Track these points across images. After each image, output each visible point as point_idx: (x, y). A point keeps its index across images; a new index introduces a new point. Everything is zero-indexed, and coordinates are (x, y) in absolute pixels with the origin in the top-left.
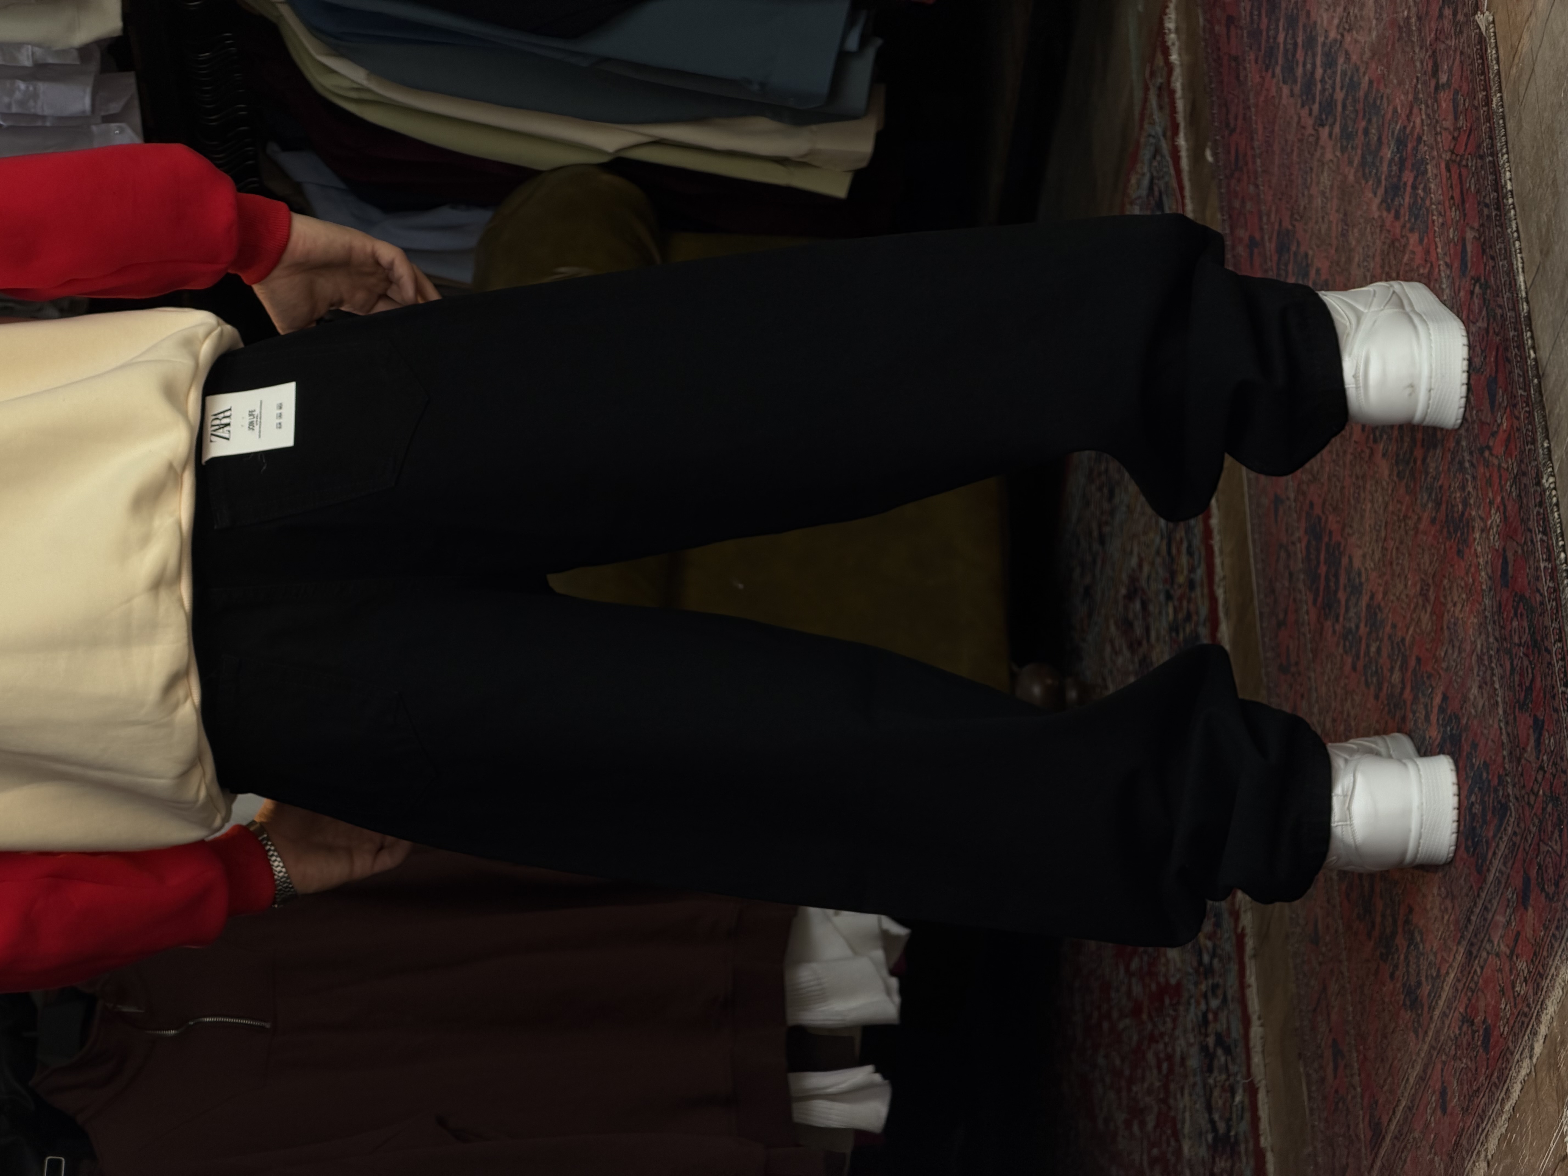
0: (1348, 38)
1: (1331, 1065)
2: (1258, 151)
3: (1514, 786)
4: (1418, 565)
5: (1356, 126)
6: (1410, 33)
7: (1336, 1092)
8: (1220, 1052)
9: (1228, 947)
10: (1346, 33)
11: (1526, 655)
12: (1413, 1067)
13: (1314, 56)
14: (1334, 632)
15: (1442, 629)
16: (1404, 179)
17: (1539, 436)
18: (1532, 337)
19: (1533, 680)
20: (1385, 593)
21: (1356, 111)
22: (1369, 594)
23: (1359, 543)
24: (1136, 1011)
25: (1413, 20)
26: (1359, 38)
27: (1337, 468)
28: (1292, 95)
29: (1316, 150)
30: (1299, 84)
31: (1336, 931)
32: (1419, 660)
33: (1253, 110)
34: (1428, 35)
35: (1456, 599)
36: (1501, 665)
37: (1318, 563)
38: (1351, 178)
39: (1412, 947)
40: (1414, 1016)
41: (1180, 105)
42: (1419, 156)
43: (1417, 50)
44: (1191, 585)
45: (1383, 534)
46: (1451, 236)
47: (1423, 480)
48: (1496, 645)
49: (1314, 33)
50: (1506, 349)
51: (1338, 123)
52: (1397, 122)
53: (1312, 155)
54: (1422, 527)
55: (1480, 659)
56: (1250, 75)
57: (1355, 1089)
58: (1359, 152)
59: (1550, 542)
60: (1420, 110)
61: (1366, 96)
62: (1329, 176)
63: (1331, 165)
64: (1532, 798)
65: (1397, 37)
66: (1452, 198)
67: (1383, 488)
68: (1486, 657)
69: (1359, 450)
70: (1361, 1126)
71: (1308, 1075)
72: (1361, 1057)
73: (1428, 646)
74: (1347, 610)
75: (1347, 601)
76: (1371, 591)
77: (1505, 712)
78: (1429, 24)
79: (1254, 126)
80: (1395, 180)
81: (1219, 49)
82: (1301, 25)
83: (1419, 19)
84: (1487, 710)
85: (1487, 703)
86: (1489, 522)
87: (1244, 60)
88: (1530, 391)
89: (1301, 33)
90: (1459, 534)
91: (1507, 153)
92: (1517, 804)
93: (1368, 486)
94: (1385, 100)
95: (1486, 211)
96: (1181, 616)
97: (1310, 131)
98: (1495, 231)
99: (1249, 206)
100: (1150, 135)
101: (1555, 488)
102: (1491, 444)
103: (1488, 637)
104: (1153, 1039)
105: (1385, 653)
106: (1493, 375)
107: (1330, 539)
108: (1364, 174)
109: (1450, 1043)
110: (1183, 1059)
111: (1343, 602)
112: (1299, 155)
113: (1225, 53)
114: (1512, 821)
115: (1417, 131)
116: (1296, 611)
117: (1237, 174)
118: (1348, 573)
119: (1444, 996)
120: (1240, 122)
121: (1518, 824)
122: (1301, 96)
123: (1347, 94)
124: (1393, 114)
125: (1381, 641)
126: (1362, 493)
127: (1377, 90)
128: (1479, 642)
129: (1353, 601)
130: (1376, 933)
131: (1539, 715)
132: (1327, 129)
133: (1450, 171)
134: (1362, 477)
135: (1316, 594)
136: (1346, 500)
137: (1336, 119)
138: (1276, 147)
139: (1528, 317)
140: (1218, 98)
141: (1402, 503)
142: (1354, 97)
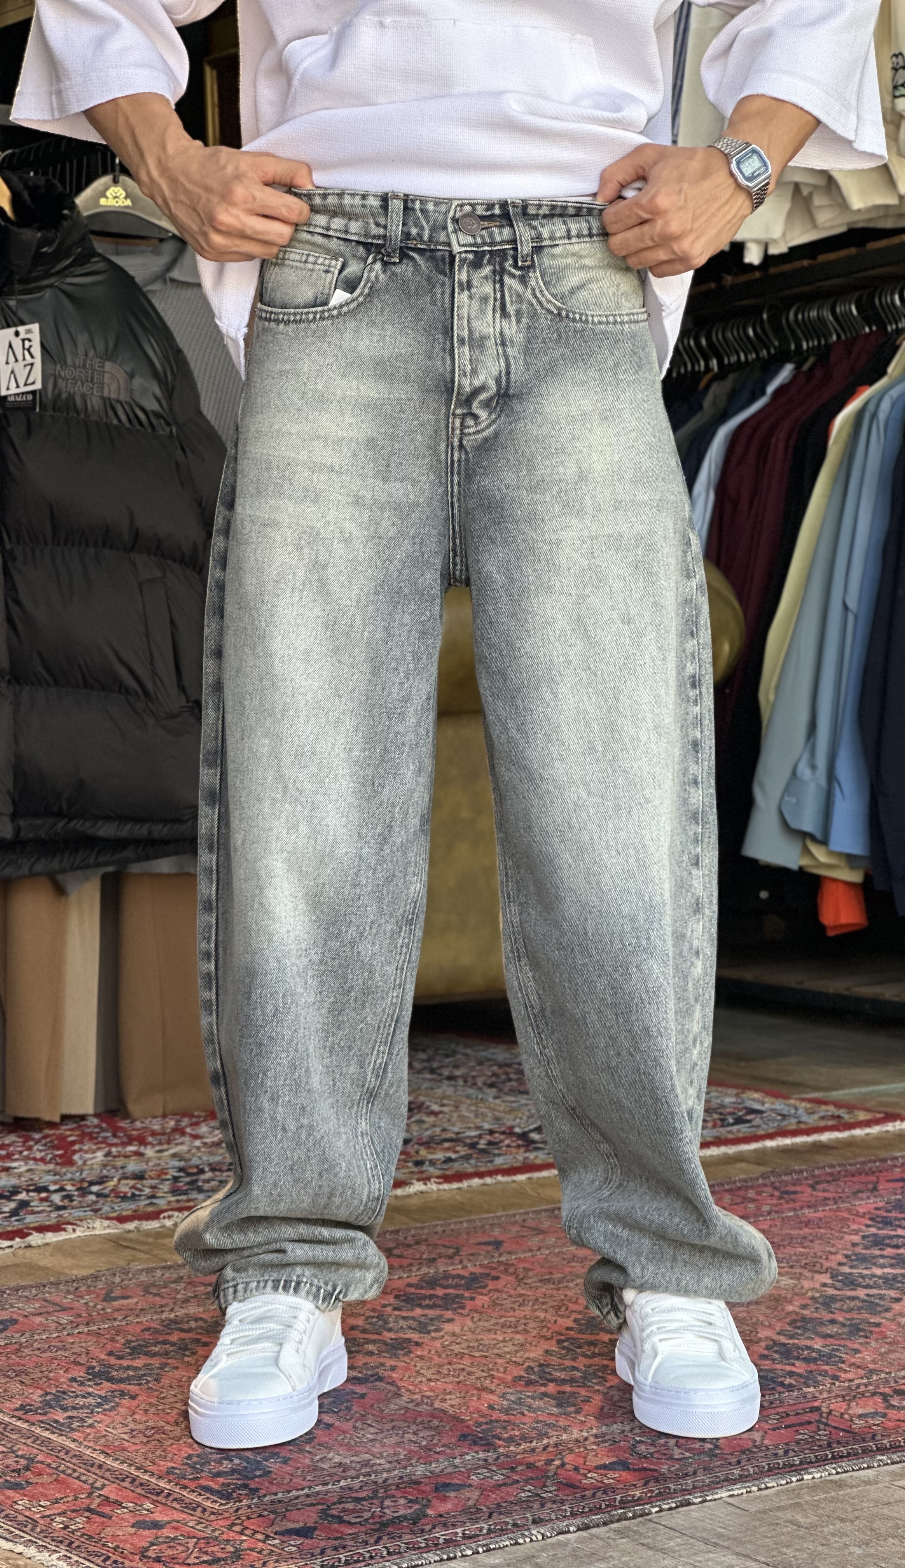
3: (249, 1507)
4: (450, 1393)
5: (836, 1311)
11: (372, 1517)
13: (892, 1266)
14: (384, 1306)
15: (392, 1420)
16: (797, 1363)
17: (578, 1521)
18: (670, 1509)
19: (349, 1523)
20: (421, 1358)
21: (849, 1311)
22: (420, 1341)
23: (466, 1328)
27: (531, 1303)
28: (854, 1245)
29: (809, 1270)
30: (864, 1252)
31: (115, 1319)
32: (363, 1396)
33: (834, 1207)
35: (421, 1434)
36: (361, 1487)
37: (445, 1287)
38: (790, 1308)
39: (99, 1400)
40: (36, 1404)
41: (827, 1136)
42: (820, 1378)
44: (418, 1163)
45: (477, 1354)
47: (528, 1394)
48: (380, 1481)
50: (657, 1481)
51: (836, 1292)
52: (846, 1353)
53: (804, 1267)
54: (484, 1395)
55: (366, 1464)
56: (864, 1202)
58: (814, 1315)
59: (481, 1538)
60: (862, 1378)
61: (864, 1321)
62: (789, 1285)
63: (798, 1287)
64: (238, 1528)
66: (788, 1415)
67: (517, 1352)
68: (368, 1469)
69: (549, 1325)
73: (376, 1406)
74: (404, 1318)
75: (413, 1319)
76: (423, 1343)
77: (318, 1493)
79: (820, 1209)
80: (795, 1354)
81: (880, 1172)
84: (319, 1473)
85: (325, 1472)
86: (494, 1468)
87: (875, 1197)
88: (621, 1509)
90: (480, 1435)
91: (837, 1473)
92: (231, 1511)
93: (518, 1336)
94: (864, 1340)
95: (781, 1452)
97: (826, 1264)
98: (764, 1464)
100: (796, 1109)
101: (532, 1540)
102: (567, 1466)
103: (388, 1471)
105: (367, 1359)
106: (631, 1466)
107: (467, 1299)
108: (795, 1321)
109: (10, 1445)
110: (7, 1170)
111: (411, 1314)
112: (802, 1254)
113: (878, 1178)
114: (216, 1506)
115: (843, 1375)
116: (401, 1267)
117: (777, 1193)
118: (439, 1318)
119: (53, 1437)
120: (821, 1194)
121: (213, 1513)
122: (856, 1255)
123: (864, 1301)
124: (853, 1350)
125: (379, 1355)
126: (509, 1330)
127: (871, 1332)
128: (382, 1461)
129: (414, 1324)
130: (113, 1361)
131: (317, 1533)
132: (829, 1281)
133: (811, 1411)
134: (525, 1330)
135: (417, 1286)
136: (503, 1313)
137: (839, 1290)
138: (806, 1230)
139: (689, 1503)
140: (839, 1173)
141: (504, 1372)
142: (862, 1308)
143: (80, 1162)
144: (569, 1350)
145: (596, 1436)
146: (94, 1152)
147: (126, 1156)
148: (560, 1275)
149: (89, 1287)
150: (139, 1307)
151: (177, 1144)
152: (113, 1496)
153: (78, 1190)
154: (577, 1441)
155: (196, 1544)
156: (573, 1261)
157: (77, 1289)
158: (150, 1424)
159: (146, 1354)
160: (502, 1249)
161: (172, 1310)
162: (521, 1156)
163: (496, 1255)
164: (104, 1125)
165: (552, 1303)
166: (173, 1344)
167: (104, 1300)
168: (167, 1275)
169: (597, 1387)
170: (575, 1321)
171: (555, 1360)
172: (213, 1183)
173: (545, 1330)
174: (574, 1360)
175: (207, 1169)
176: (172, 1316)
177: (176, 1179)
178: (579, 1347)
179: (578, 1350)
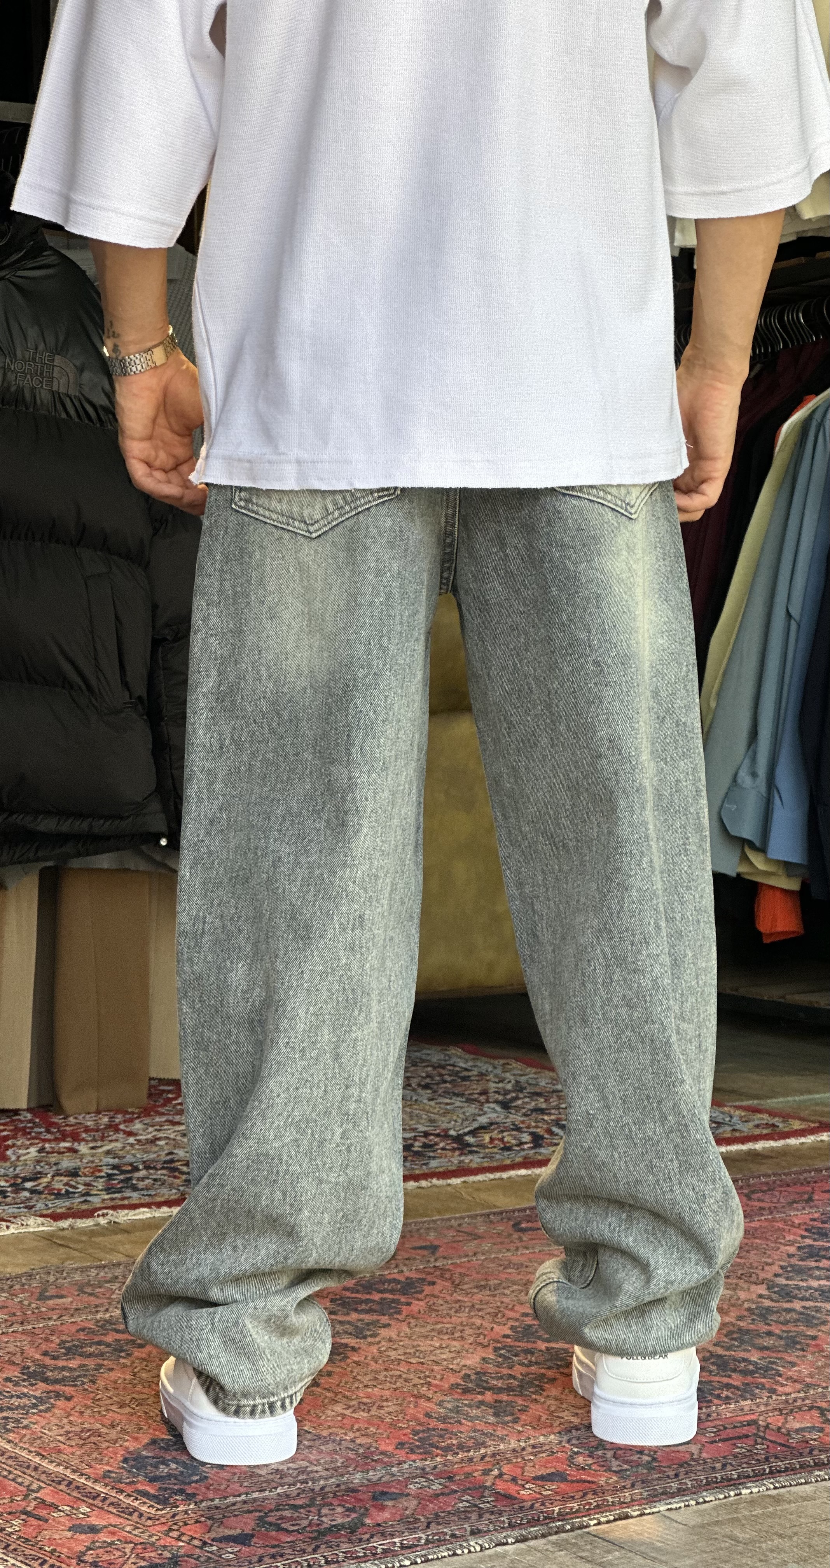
3: (186, 1512)
4: (387, 1400)
5: (773, 1323)
11: (310, 1525)
15: (329, 1427)
16: (734, 1375)
17: (516, 1533)
19: (287, 1531)
20: (357, 1363)
21: (786, 1323)
22: (357, 1346)
23: (402, 1334)
27: (467, 1309)
28: (790, 1256)
29: (746, 1281)
30: (800, 1263)
31: (50, 1319)
33: (770, 1217)
35: (358, 1441)
36: (298, 1495)
37: (381, 1292)
39: (34, 1401)
41: (762, 1145)
42: (757, 1391)
47: (465, 1402)
48: (317, 1488)
50: (595, 1493)
51: (772, 1304)
52: (783, 1366)
53: (740, 1278)
54: (423, 1403)
55: (303, 1471)
56: (799, 1213)
58: (751, 1327)
59: (418, 1548)
60: (799, 1392)
61: (801, 1333)
64: (175, 1534)
66: (725, 1428)
67: (453, 1359)
68: (305, 1477)
69: (486, 1332)
75: (349, 1323)
76: (359, 1348)
77: (255, 1500)
79: (757, 1219)
80: (732, 1366)
81: (815, 1182)
84: (256, 1479)
85: (263, 1479)
86: (432, 1478)
87: (811, 1207)
88: (559, 1521)
90: (417, 1443)
91: (775, 1488)
92: (168, 1516)
93: (454, 1343)
94: (801, 1353)
95: (718, 1466)
97: (762, 1275)
98: (702, 1477)
100: (731, 1117)
101: (470, 1552)
102: (505, 1477)
103: (326, 1479)
106: (569, 1478)
107: (403, 1304)
108: (732, 1332)
111: (347, 1318)
113: (813, 1188)
114: (153, 1511)
115: (780, 1389)
118: (375, 1323)
120: (757, 1203)
121: (150, 1518)
122: (792, 1266)
123: (801, 1313)
124: (790, 1363)
126: (446, 1337)
127: (808, 1345)
128: (319, 1468)
129: (351, 1329)
130: (48, 1361)
131: (254, 1540)
132: (765, 1293)
133: (749, 1425)
134: (461, 1337)
135: (353, 1290)
136: (440, 1319)
137: (775, 1301)
139: (627, 1517)
140: (774, 1182)
141: (441, 1379)
142: (798, 1320)
143: (13, 1158)
144: (505, 1358)
145: (534, 1447)
146: (28, 1148)
147: (59, 1153)
148: (497, 1282)
149: (23, 1285)
150: (74, 1306)
151: (111, 1141)
152: (49, 1499)
153: (11, 1186)
154: (514, 1450)
155: (133, 1549)
156: (508, 1266)
157: (11, 1287)
158: (86, 1426)
159: (81, 1355)
160: (437, 1255)
161: (107, 1310)
162: (455, 1160)
163: (432, 1260)
164: (37, 1120)
165: (489, 1310)
166: (108, 1345)
167: (39, 1299)
168: (102, 1274)
169: (534, 1397)
170: (512, 1328)
171: (491, 1368)
172: (147, 1181)
173: (482, 1337)
174: (511, 1368)
175: (141, 1167)
176: (107, 1316)
177: (110, 1176)
178: (516, 1356)
179: (515, 1358)
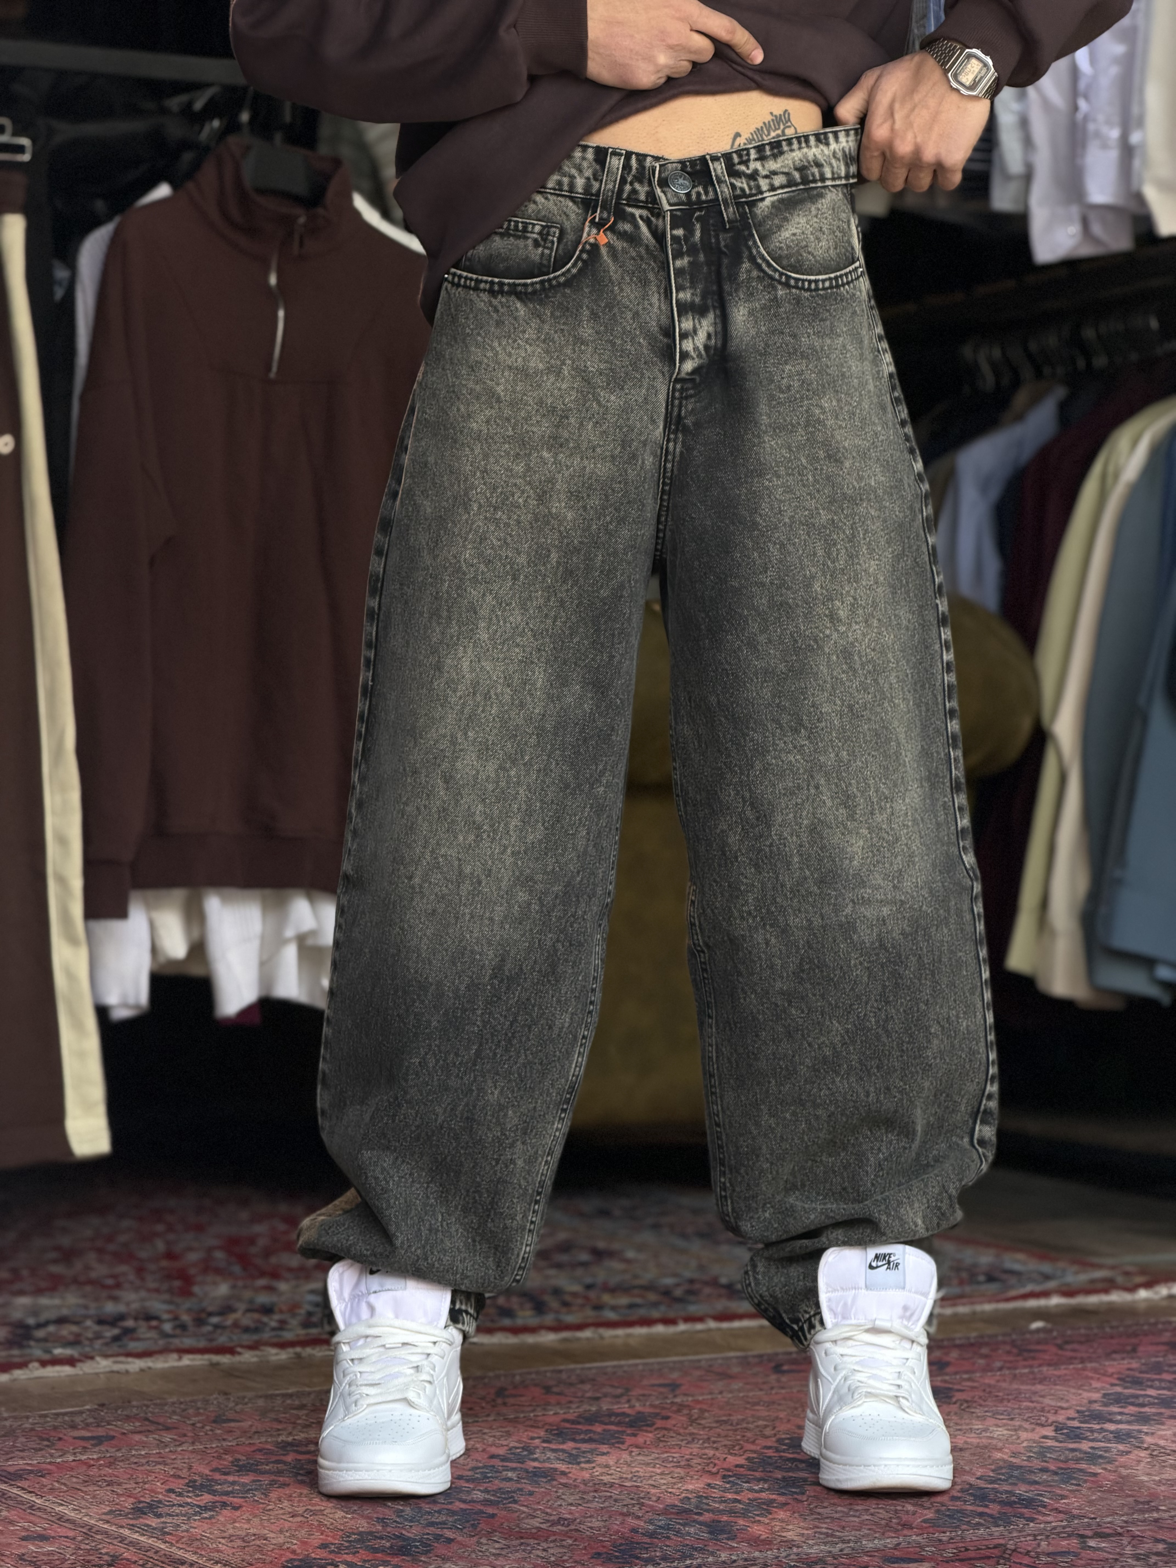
0: (1143, 1454)
1: (89, 1434)
2: (1036, 1370)
4: (590, 1517)
5: (1051, 1460)
6: (1142, 1511)
7: (60, 1439)
8: (116, 1331)
9: (222, 1339)
10: (1149, 1452)
12: (75, 1510)
13: (1129, 1423)
14: (533, 1438)
15: (522, 1538)
16: (991, 1505)
20: (565, 1485)
21: (1066, 1462)
22: (567, 1471)
23: (621, 1461)
24: (170, 1256)
25: (1155, 1515)
26: (1142, 1464)
27: (701, 1442)
28: (1091, 1402)
29: (1032, 1423)
30: (1101, 1408)
31: (224, 1440)
32: (493, 1516)
33: (1080, 1366)
34: (1139, 1528)
35: (551, 1551)
37: (606, 1424)
38: (999, 1455)
39: (197, 1509)
40: (127, 1511)
41: (1093, 1300)
42: (1014, 1519)
43: (1124, 1518)
44: (598, 1307)
45: (627, 1484)
46: (927, 1549)
47: (678, 1521)
49: (1152, 1422)
51: (1057, 1444)
52: (1051, 1499)
53: (1027, 1420)
54: (630, 1520)
56: (1115, 1363)
57: (60, 1456)
58: (1025, 1463)
60: (1062, 1521)
61: (1081, 1470)
62: (1003, 1435)
63: (1014, 1437)
65: (1139, 1499)
66: (967, 1550)
67: (675, 1484)
69: (716, 1461)
70: (21, 1462)
71: (81, 1413)
72: (92, 1462)
73: (505, 1524)
74: (554, 1451)
75: (563, 1451)
76: (570, 1473)
78: (1149, 1530)
79: (1063, 1367)
80: (992, 1496)
81: (1146, 1335)
82: (1163, 1410)
83: (1156, 1520)
87: (1132, 1358)
89: (1153, 1410)
90: (617, 1554)
93: (679, 1470)
94: (1075, 1488)
96: (568, 1298)
97: (1052, 1418)
99: (982, 1362)
100: (1064, 1271)
104: (140, 1271)
105: (504, 1485)
107: (628, 1435)
108: (1001, 1468)
109: (93, 1544)
110: (115, 1299)
111: (561, 1447)
112: (1028, 1408)
113: (1141, 1340)
115: (1040, 1518)
116: (558, 1404)
117: (1015, 1351)
118: (592, 1451)
119: (142, 1539)
120: (1069, 1354)
122: (1089, 1410)
123: (1086, 1453)
124: (1061, 1496)
125: (518, 1482)
126: (672, 1464)
127: (1086, 1481)
129: (562, 1456)
132: (1052, 1434)
133: (995, 1548)
135: (573, 1422)
136: (667, 1450)
137: (1061, 1442)
138: (1039, 1387)
140: (1096, 1334)
142: (1082, 1459)
143: (200, 1294)
144: (734, 1484)
145: (746, 1560)
146: (218, 1285)
147: (254, 1290)
148: (740, 1417)
149: (198, 1409)
150: (254, 1429)
153: (194, 1320)
154: (724, 1562)
156: (758, 1404)
157: (184, 1410)
158: (251, 1531)
159: (255, 1471)
160: (677, 1392)
161: (290, 1434)
162: (722, 1305)
163: (671, 1396)
164: (233, 1260)
165: (727, 1443)
166: (287, 1464)
167: (215, 1422)
168: (289, 1402)
170: (748, 1459)
171: (716, 1493)
173: (712, 1465)
174: (737, 1493)
176: (290, 1439)
177: (310, 1314)
178: (746, 1482)
179: (746, 1485)
